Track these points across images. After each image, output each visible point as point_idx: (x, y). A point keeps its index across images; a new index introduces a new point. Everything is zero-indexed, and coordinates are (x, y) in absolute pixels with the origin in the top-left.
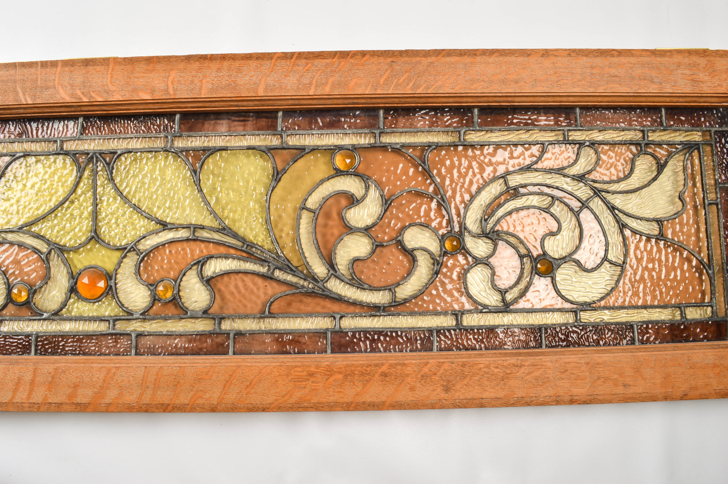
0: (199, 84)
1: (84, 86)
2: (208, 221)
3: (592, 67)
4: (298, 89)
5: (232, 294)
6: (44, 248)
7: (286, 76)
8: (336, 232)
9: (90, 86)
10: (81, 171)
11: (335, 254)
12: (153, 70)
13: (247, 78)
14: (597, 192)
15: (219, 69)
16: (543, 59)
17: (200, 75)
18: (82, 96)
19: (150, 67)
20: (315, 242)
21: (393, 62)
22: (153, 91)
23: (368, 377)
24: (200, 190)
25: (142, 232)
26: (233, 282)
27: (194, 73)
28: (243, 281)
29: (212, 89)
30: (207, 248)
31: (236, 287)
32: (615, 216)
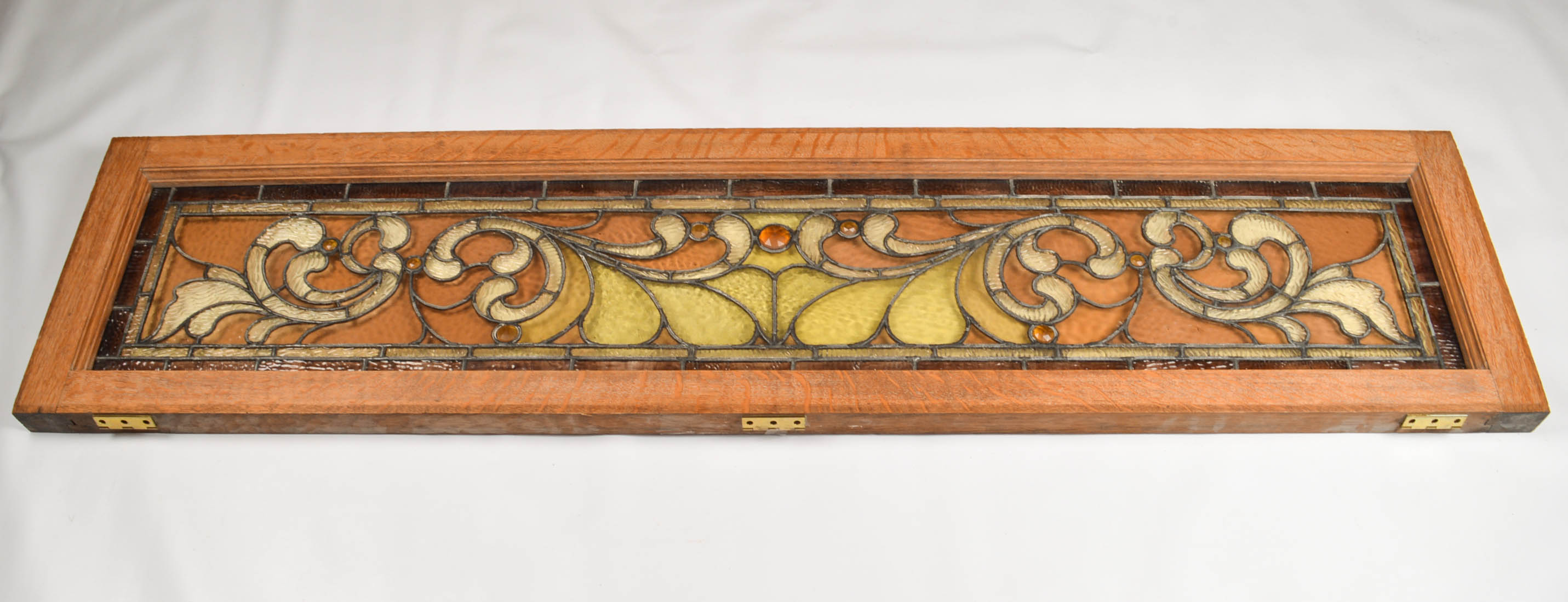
0: (649, 383)
1: (776, 385)
2: (657, 290)
3: (228, 394)
4: (542, 377)
5: (635, 232)
6: (828, 267)
7: (554, 389)
8: (527, 279)
9: (770, 385)
10: (792, 329)
11: (529, 257)
12: (700, 397)
13: (596, 388)
14: (259, 303)
15: (626, 397)
16: (278, 403)
17: (648, 393)
18: (779, 375)
19: (702, 401)
20: (547, 265)
21: (437, 401)
22: (699, 378)
23: (509, 151)
24: (661, 310)
25: (725, 281)
26: (633, 240)
27: (653, 394)
28: (623, 241)
29: (634, 378)
30: (658, 268)
31: (630, 236)
32: (248, 283)
